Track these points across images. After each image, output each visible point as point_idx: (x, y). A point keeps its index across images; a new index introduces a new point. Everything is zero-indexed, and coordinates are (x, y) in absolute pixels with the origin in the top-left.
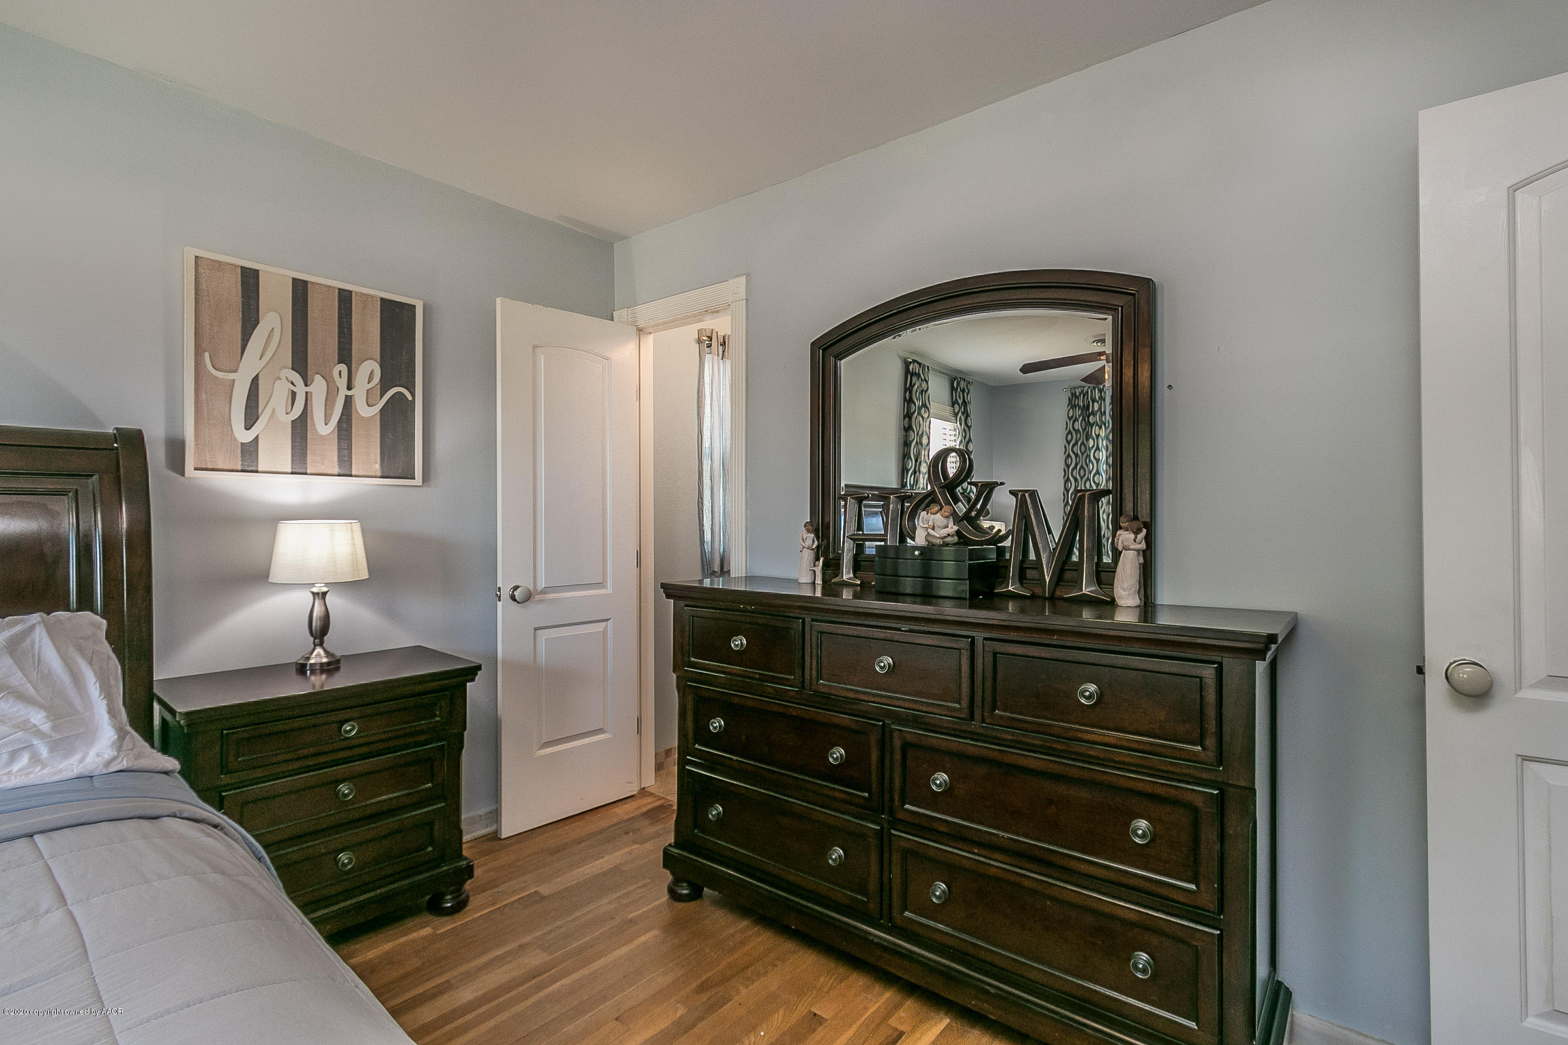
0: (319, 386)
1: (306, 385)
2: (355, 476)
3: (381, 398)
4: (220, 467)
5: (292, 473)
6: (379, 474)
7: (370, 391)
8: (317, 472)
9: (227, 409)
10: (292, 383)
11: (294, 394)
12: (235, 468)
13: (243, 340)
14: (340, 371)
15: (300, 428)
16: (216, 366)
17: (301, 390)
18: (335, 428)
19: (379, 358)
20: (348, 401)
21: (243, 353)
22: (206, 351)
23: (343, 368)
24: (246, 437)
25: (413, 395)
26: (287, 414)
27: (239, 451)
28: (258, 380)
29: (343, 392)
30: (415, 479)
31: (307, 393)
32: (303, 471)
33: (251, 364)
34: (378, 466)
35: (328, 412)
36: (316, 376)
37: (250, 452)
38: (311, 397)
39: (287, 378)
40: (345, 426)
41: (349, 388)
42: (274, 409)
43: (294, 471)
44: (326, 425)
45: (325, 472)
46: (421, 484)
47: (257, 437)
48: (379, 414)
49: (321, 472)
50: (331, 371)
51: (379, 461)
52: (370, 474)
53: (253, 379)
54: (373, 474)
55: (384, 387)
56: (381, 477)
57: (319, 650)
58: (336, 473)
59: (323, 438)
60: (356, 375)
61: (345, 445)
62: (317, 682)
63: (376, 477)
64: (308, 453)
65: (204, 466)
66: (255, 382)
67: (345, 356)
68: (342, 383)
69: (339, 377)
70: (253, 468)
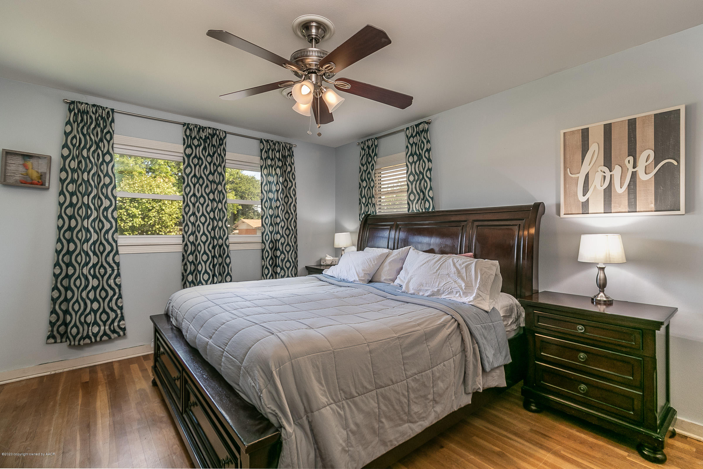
0: (617, 171)
1: (611, 171)
2: (639, 212)
3: (655, 168)
4: (574, 213)
5: (604, 213)
6: (654, 209)
7: (647, 167)
8: (617, 211)
9: (576, 189)
10: (604, 172)
11: (605, 177)
12: (579, 213)
13: (582, 159)
14: (629, 161)
15: (608, 192)
16: (572, 173)
17: (608, 174)
18: (626, 188)
19: (654, 148)
20: (634, 175)
21: (582, 165)
22: (568, 168)
23: (631, 158)
24: (583, 199)
25: (678, 162)
26: (601, 186)
27: (581, 205)
28: (588, 175)
29: (631, 170)
30: (680, 210)
31: (611, 175)
32: (610, 211)
33: (585, 168)
34: (653, 206)
35: (622, 182)
36: (616, 166)
37: (585, 206)
38: (614, 177)
39: (601, 170)
40: (632, 187)
41: (634, 167)
42: (595, 185)
43: (605, 212)
44: (621, 188)
45: (621, 211)
46: (684, 213)
47: (588, 199)
48: (654, 177)
49: (619, 211)
50: (624, 162)
51: (654, 203)
52: (648, 210)
53: (586, 175)
54: (650, 210)
55: (657, 161)
56: (655, 211)
57: (602, 294)
58: (627, 211)
59: (620, 195)
60: (638, 160)
61: (632, 196)
62: (601, 309)
63: (652, 211)
64: (612, 203)
65: (568, 213)
66: (587, 176)
67: (632, 152)
68: (630, 166)
69: (628, 163)
70: (587, 212)
